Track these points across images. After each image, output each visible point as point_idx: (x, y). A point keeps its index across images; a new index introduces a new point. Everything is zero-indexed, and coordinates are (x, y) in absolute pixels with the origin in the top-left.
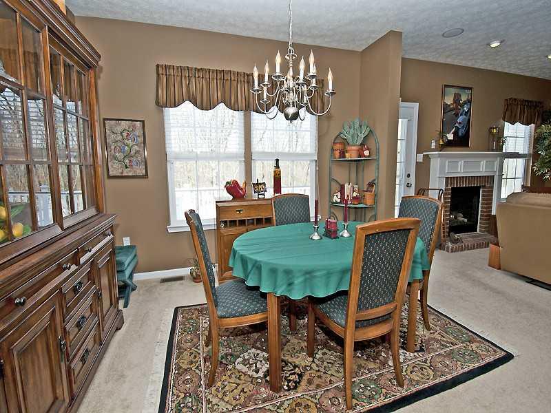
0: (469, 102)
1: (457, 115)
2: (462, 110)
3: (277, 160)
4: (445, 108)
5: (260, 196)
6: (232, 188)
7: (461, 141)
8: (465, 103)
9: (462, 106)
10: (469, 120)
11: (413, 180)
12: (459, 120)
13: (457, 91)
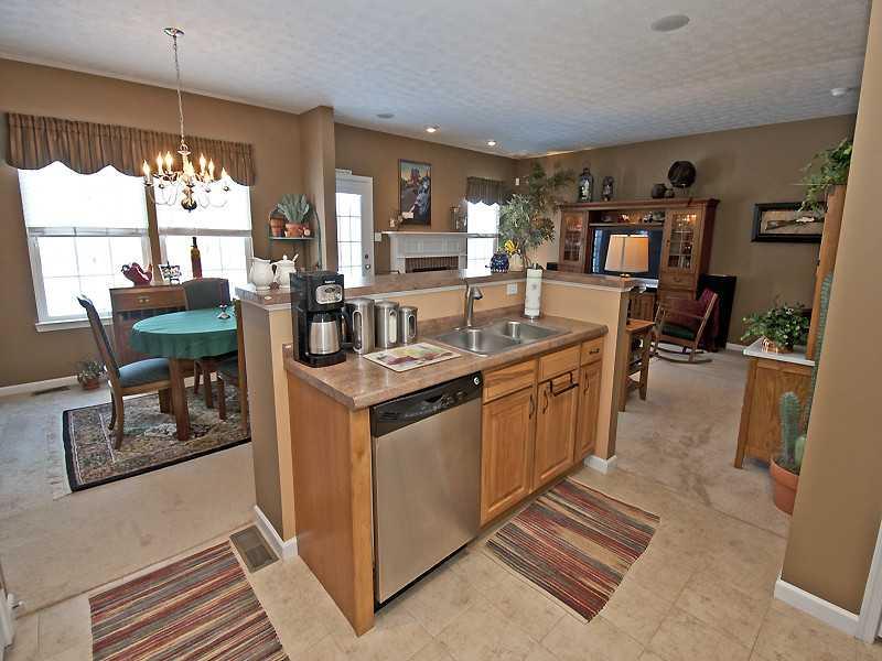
0: (428, 179)
1: (416, 193)
2: (421, 187)
3: (195, 239)
4: (402, 184)
5: (173, 282)
6: (132, 272)
7: (423, 220)
8: (424, 180)
9: (421, 183)
10: (430, 199)
11: (372, 262)
12: (418, 198)
13: (414, 167)
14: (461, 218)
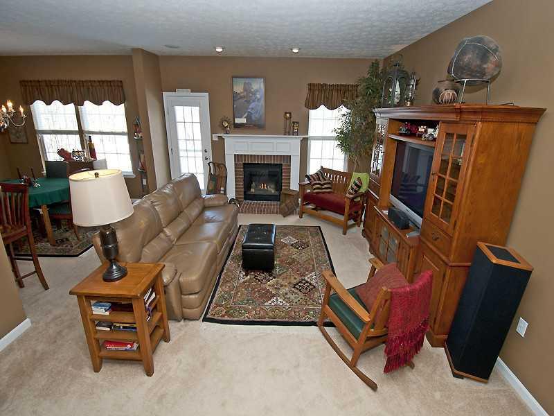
1: (248, 102)
2: (253, 97)
4: (235, 96)
8: (257, 90)
9: (254, 94)
11: (210, 155)
12: (251, 107)
13: (247, 81)
14: (294, 123)
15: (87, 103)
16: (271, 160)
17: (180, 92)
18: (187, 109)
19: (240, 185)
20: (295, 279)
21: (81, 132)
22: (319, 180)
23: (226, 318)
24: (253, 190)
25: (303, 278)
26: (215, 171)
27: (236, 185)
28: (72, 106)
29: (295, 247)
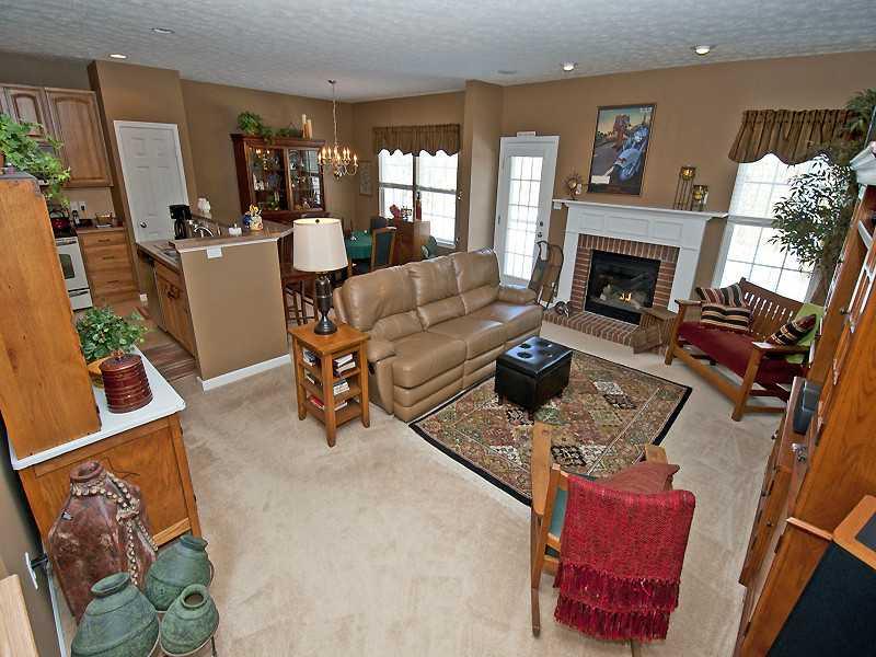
0: (645, 127)
1: (619, 149)
2: (629, 141)
4: (598, 139)
8: (638, 129)
9: (631, 134)
10: (643, 157)
11: (546, 230)
12: (621, 157)
13: (622, 113)
14: (696, 187)
15: (423, 153)
16: (640, 250)
17: (522, 136)
18: (527, 159)
19: (580, 283)
20: (564, 440)
21: (414, 188)
22: (727, 304)
23: (434, 437)
24: (603, 297)
25: (578, 444)
26: (549, 256)
27: (574, 282)
28: (410, 156)
29: (607, 400)
